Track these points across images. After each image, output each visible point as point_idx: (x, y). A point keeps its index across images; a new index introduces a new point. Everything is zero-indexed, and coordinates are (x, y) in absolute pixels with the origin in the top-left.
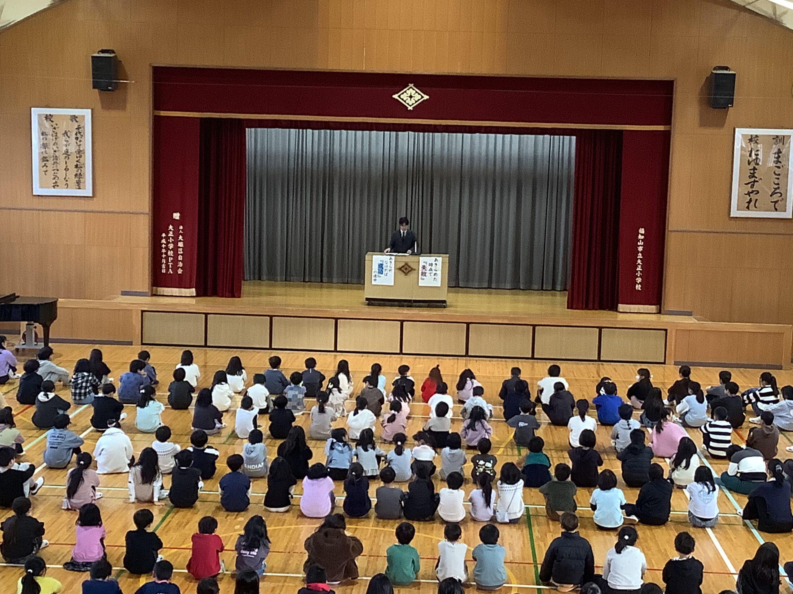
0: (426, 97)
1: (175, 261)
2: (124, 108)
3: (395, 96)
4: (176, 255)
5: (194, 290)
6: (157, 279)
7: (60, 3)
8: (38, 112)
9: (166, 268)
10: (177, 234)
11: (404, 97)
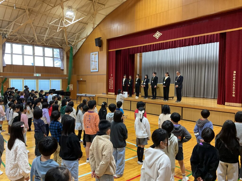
0: (161, 34)
1: (112, 86)
2: (103, 50)
3: (154, 36)
5: (114, 93)
6: (108, 90)
7: (94, 29)
8: (91, 54)
9: (110, 88)
10: (112, 79)
11: (156, 35)
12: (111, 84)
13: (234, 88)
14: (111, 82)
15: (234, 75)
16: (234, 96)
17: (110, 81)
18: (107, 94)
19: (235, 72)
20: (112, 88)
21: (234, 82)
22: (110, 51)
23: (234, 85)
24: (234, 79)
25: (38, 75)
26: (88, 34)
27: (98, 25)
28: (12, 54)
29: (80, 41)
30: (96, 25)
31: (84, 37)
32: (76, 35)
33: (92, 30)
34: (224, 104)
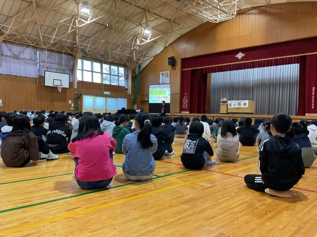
0: (244, 55)
1: (185, 105)
2: (176, 69)
3: (236, 56)
4: (186, 103)
5: (189, 112)
6: (182, 109)
7: (165, 48)
8: (161, 73)
9: (184, 107)
10: (186, 98)
11: (238, 56)
12: (185, 103)
13: (313, 101)
14: (185, 101)
15: (313, 90)
16: (313, 107)
17: (183, 100)
18: (180, 113)
19: (314, 88)
20: (186, 107)
21: (313, 97)
22: (184, 70)
23: (313, 99)
24: (313, 94)
25: (108, 93)
26: (158, 53)
27: (170, 44)
28: (82, 70)
29: (148, 60)
30: (168, 44)
31: (153, 56)
32: (143, 53)
33: (163, 48)
34: (305, 115)
